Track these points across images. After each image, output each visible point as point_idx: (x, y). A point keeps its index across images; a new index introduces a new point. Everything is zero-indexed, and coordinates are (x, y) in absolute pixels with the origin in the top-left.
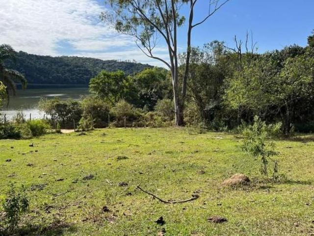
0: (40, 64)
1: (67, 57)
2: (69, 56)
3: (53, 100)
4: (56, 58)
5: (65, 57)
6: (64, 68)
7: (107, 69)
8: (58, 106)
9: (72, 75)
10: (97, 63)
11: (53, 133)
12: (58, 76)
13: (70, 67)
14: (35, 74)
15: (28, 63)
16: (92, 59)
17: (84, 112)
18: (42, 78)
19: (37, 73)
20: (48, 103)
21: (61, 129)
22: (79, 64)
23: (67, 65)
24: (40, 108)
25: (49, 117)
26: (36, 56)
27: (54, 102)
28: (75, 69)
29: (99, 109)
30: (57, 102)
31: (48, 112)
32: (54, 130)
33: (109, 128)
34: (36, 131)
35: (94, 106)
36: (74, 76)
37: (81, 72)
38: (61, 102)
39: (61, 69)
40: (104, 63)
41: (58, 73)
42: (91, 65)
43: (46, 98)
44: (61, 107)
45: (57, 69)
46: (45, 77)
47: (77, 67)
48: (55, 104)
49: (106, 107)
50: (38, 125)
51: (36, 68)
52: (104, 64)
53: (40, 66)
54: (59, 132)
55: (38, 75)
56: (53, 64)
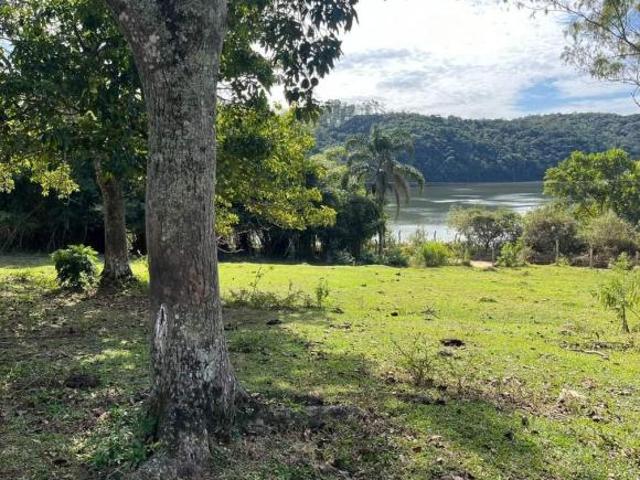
0: (482, 136)
1: (539, 117)
2: (542, 114)
3: (471, 210)
4: (515, 121)
5: (533, 117)
6: (528, 141)
7: (630, 135)
8: (479, 220)
9: (543, 154)
10: (607, 123)
11: (457, 265)
12: (513, 157)
13: (541, 138)
14: (472, 157)
15: (462, 136)
16: (595, 114)
17: (524, 233)
18: (483, 162)
19: (475, 155)
20: (463, 215)
21: (472, 259)
22: (562, 130)
23: (535, 134)
24: (451, 223)
25: (463, 238)
26: (476, 122)
27: (472, 213)
28: (552, 141)
29: (553, 228)
30: (479, 212)
31: (463, 229)
32: (460, 261)
33: (557, 265)
34: (433, 260)
35: (545, 222)
36: (550, 155)
37: (565, 146)
38: (485, 214)
39: (521, 143)
40: (623, 121)
41: (514, 151)
42: (590, 128)
43: (460, 207)
44: (483, 222)
45: (513, 143)
46: (488, 161)
47: (558, 135)
48: (473, 217)
49: (571, 226)
50: (436, 251)
51: (475, 146)
52: (625, 123)
53: (482, 141)
54: (467, 264)
55: (477, 159)
56: (506, 134)
